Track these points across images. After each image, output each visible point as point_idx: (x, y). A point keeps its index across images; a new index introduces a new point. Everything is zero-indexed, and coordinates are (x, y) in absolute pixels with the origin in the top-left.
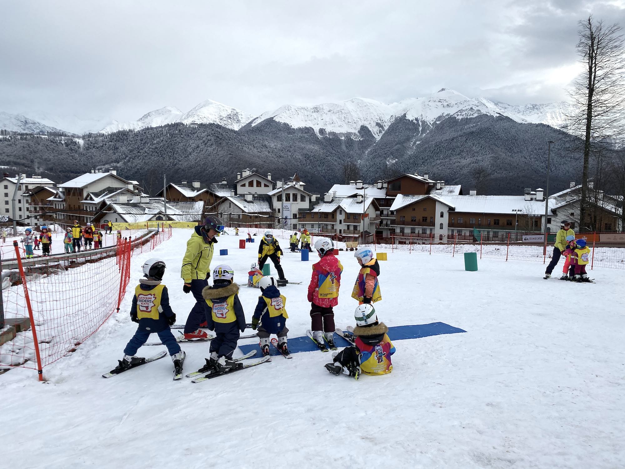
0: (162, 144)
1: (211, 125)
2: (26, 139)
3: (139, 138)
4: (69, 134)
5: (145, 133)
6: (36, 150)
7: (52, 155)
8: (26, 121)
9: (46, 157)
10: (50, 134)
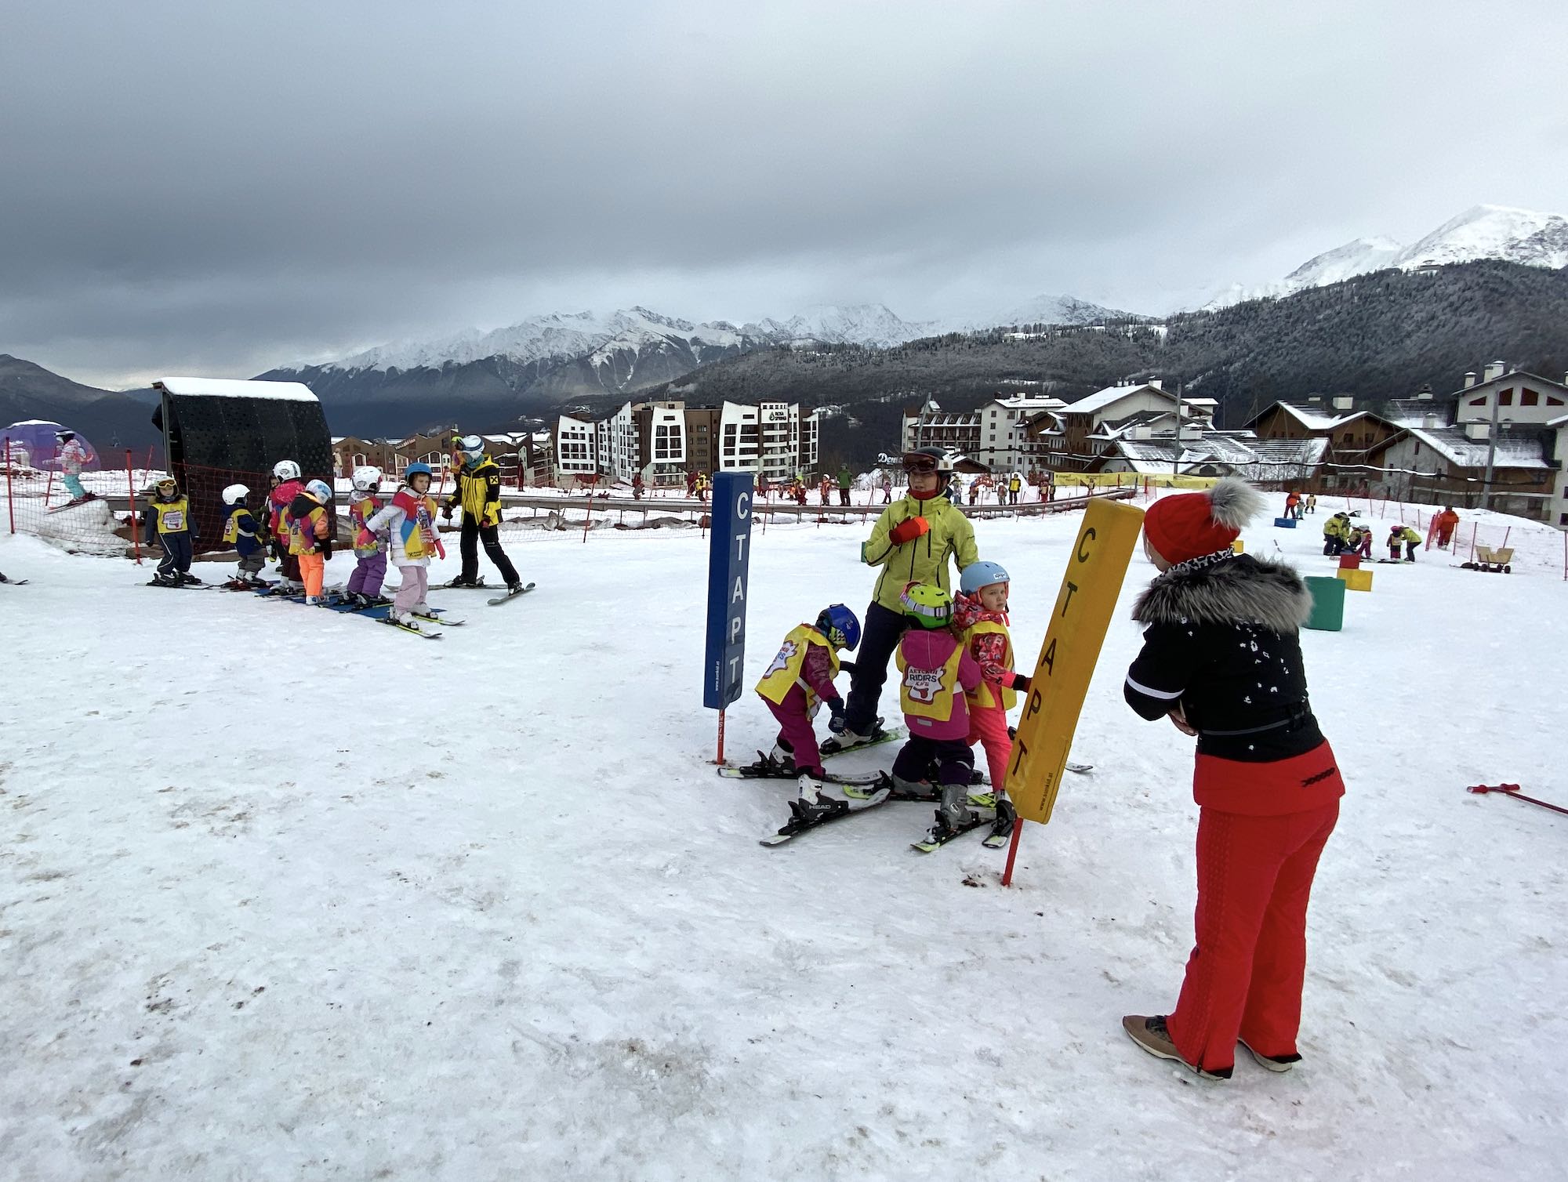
0: (1336, 320)
1: (1478, 263)
2: (1069, 335)
3: (1284, 312)
4: (1144, 320)
5: (1299, 301)
6: (1083, 351)
7: (1109, 358)
8: (1074, 305)
9: (1098, 362)
10: (1111, 322)
